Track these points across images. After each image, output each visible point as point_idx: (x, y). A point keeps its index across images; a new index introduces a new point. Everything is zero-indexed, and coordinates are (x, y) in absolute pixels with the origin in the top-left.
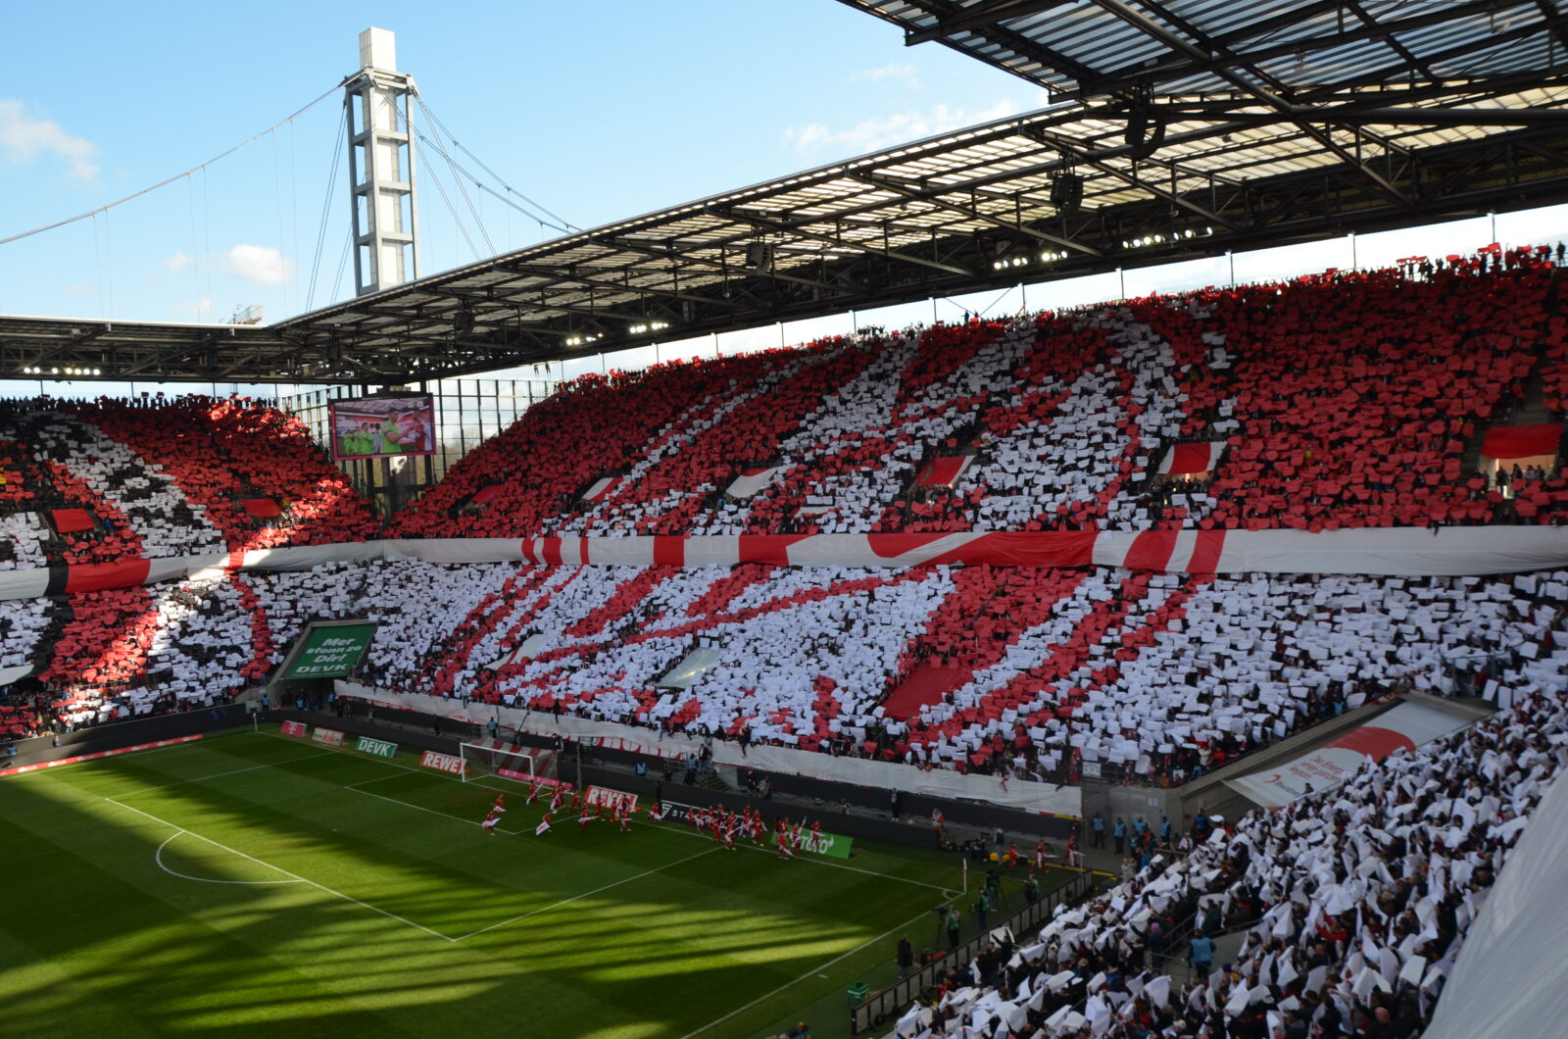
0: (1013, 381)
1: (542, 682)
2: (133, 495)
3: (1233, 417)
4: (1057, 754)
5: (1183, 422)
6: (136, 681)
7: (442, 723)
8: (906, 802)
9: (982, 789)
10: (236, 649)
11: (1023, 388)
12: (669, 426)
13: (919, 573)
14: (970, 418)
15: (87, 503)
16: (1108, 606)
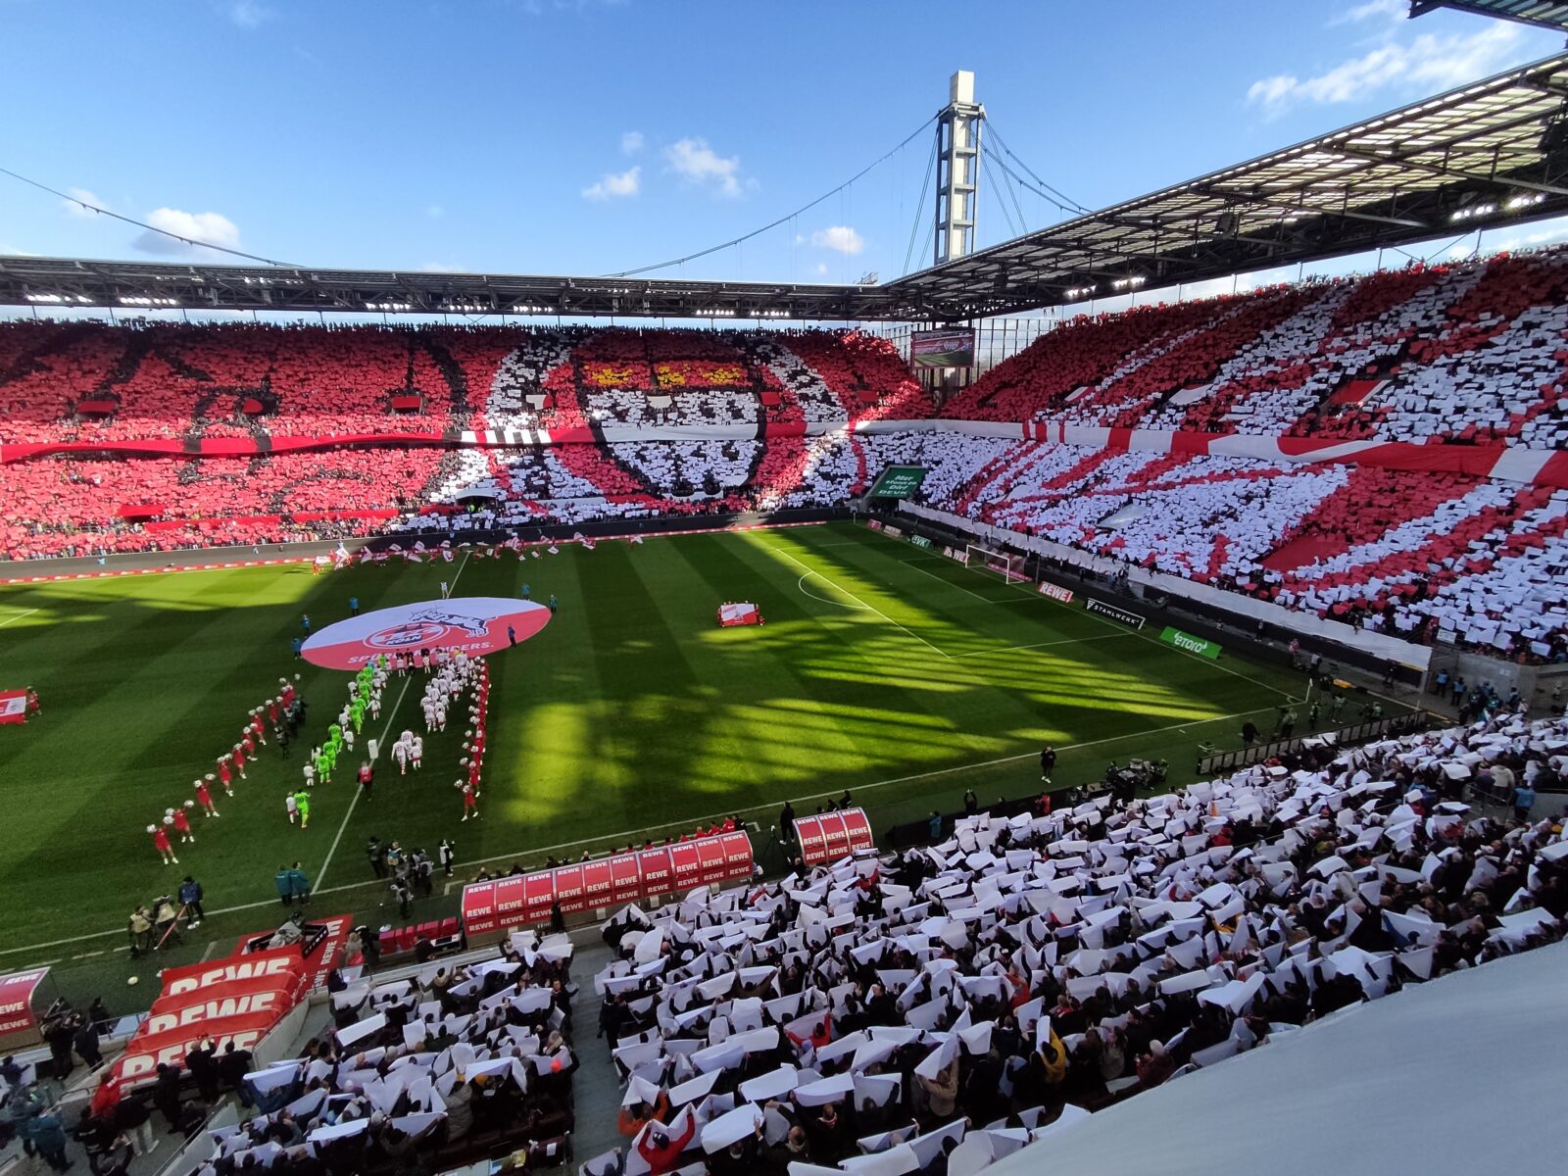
0: (1445, 319)
1: (1021, 515)
2: (802, 385)
6: (796, 490)
7: (960, 533)
8: (1270, 630)
10: (847, 476)
11: (1455, 325)
12: (1133, 353)
13: (1318, 467)
14: (1394, 350)
15: (778, 389)
16: (1499, 510)
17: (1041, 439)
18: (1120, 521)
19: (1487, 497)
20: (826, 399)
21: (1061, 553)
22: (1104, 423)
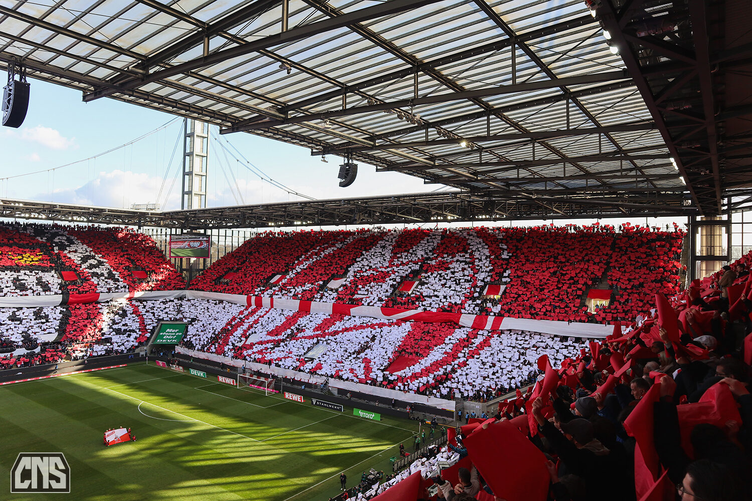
0: (433, 255)
1: (260, 352)
2: (91, 267)
3: (508, 277)
4: (448, 390)
5: (491, 276)
6: (99, 342)
7: (224, 366)
8: (397, 403)
9: (422, 400)
10: (134, 331)
11: (436, 258)
12: (303, 257)
13: (399, 323)
14: (417, 267)
15: (74, 269)
16: (464, 339)
17: (259, 304)
18: (315, 353)
19: (460, 334)
20: (111, 276)
21: (290, 374)
22: (295, 296)
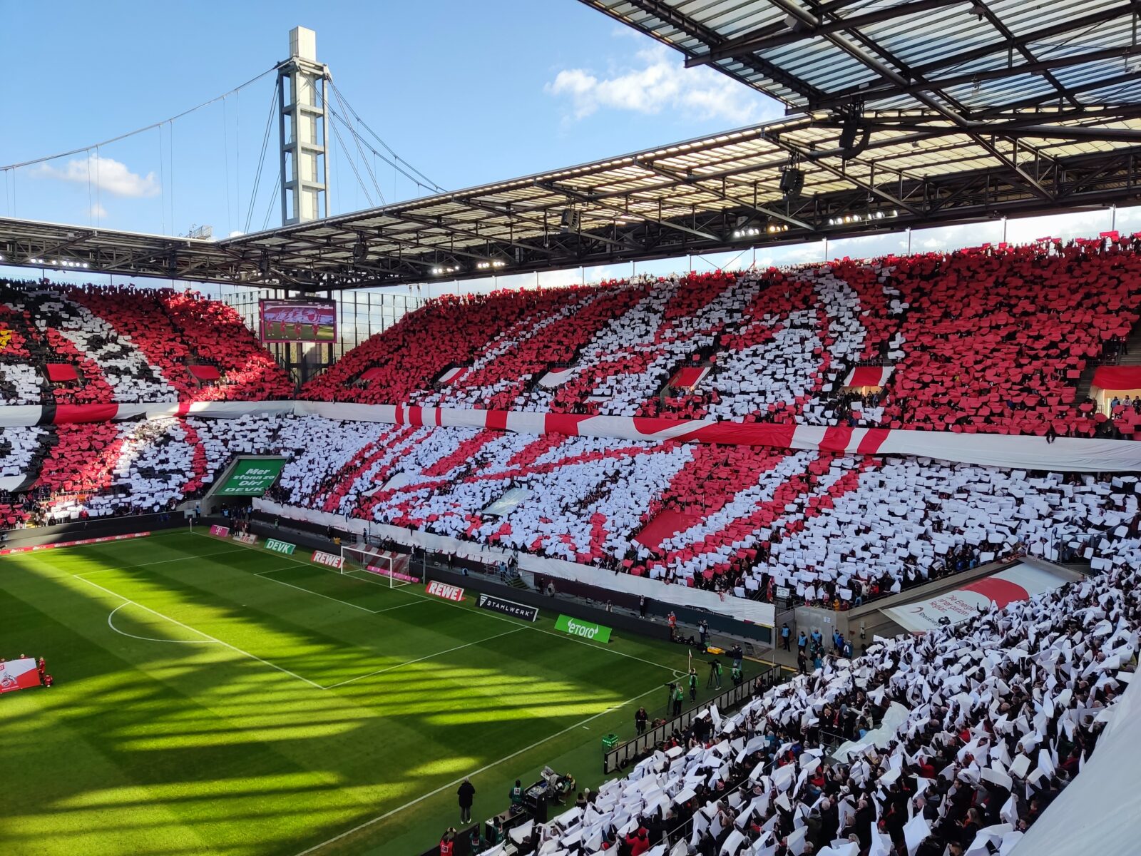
0: (742, 317)
1: (404, 506)
2: (111, 355)
3: (901, 348)
5: (863, 350)
6: (104, 492)
7: (332, 532)
8: (650, 606)
9: (704, 600)
10: (179, 472)
11: (748, 322)
12: (502, 334)
14: (709, 341)
15: (74, 359)
16: (800, 477)
17: (417, 423)
19: (791, 466)
20: (145, 373)
21: (448, 546)
22: (478, 404)
